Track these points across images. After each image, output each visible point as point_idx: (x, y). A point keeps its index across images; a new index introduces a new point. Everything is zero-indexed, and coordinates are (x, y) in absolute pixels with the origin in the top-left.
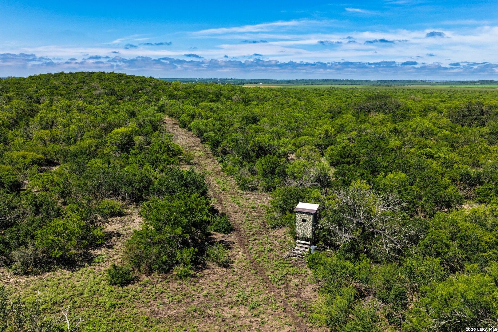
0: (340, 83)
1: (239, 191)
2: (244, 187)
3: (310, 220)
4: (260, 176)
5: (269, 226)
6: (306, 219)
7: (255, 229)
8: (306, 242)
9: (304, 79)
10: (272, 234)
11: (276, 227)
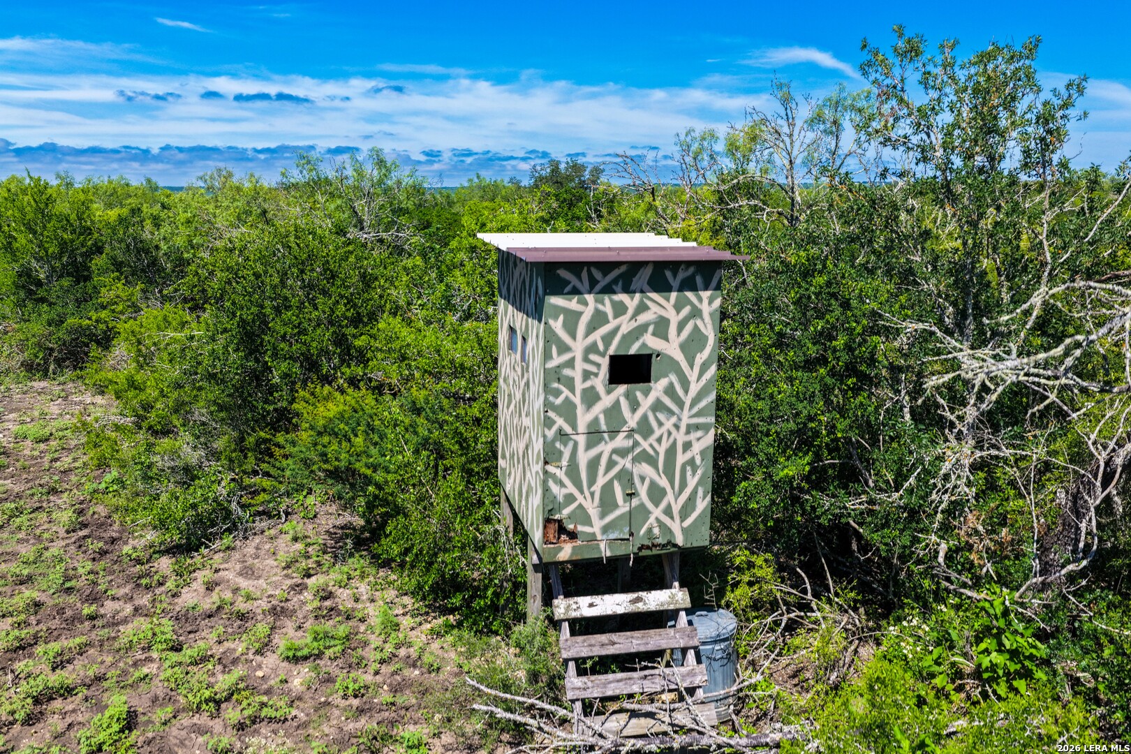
3: (692, 345)
5: (151, 536)
6: (651, 342)
7: (29, 593)
8: (655, 600)
10: (192, 597)
11: (211, 538)
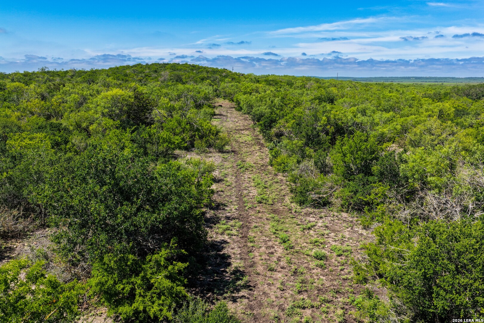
0: (422, 81)
1: (293, 204)
2: (302, 199)
4: (336, 177)
9: (384, 76)
